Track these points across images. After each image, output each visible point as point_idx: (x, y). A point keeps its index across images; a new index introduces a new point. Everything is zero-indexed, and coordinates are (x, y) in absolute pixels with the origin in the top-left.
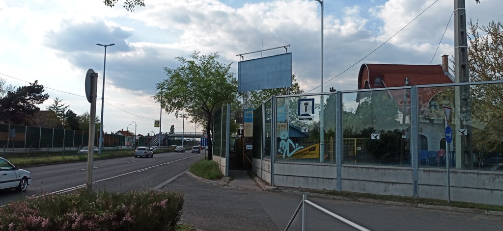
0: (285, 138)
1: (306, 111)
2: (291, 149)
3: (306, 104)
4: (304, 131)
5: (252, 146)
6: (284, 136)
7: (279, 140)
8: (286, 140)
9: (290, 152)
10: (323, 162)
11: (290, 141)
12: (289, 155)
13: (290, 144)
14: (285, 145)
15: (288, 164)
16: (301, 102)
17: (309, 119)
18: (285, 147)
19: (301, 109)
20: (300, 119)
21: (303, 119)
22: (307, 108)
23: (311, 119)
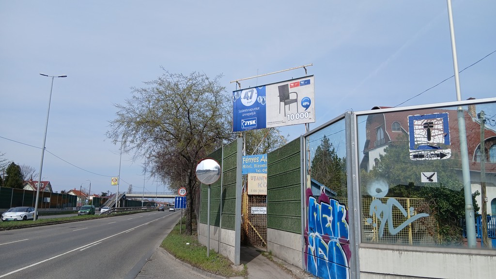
0: (383, 195)
1: (429, 139)
2: (398, 218)
3: (428, 127)
4: (427, 181)
5: (265, 209)
6: (379, 191)
7: (366, 198)
8: (384, 201)
9: (395, 226)
10: (476, 248)
11: (393, 201)
12: (393, 231)
13: (395, 208)
14: (383, 210)
15: (393, 250)
16: (416, 122)
17: (438, 155)
18: (382, 215)
19: (415, 136)
20: (415, 156)
21: (422, 156)
22: (433, 133)
23: (442, 155)
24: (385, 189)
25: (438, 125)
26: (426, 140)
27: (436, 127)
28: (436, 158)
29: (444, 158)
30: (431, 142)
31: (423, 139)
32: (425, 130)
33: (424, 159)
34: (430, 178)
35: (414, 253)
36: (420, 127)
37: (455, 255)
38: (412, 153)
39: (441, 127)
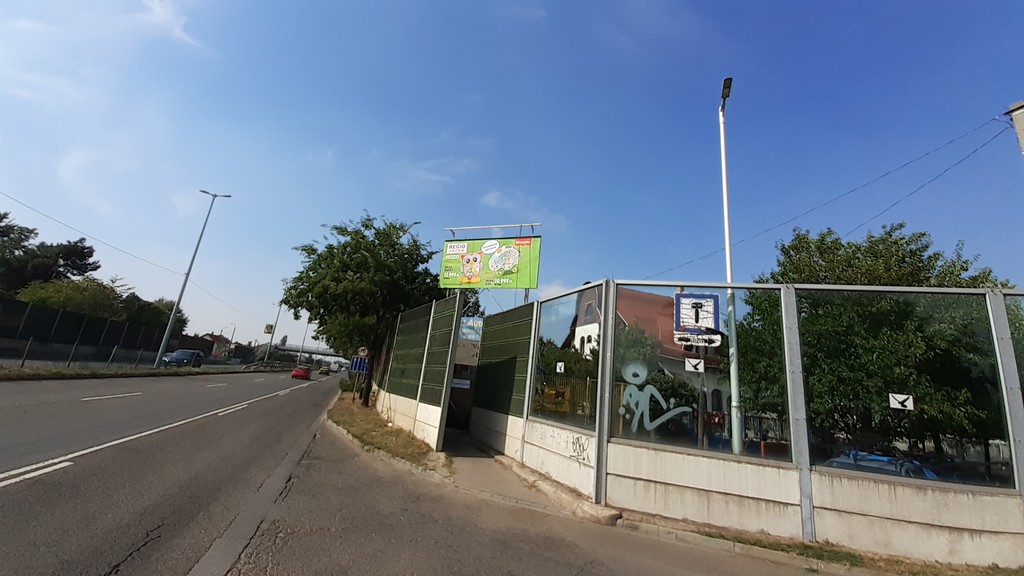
0: (640, 381)
1: (697, 321)
2: (656, 410)
3: (697, 307)
4: (693, 369)
6: (636, 375)
9: (652, 420)
11: (650, 389)
12: (650, 426)
13: (652, 396)
16: (683, 300)
17: (706, 341)
18: (637, 404)
19: (682, 316)
20: (680, 339)
21: (688, 340)
22: (701, 314)
23: (711, 341)
24: (643, 374)
25: (709, 306)
26: (693, 322)
27: (705, 308)
28: (702, 344)
29: (713, 345)
30: (699, 324)
31: (690, 321)
32: (694, 310)
33: (689, 343)
34: (695, 367)
35: (674, 454)
36: (688, 307)
37: (721, 461)
38: (677, 335)
39: (711, 309)
